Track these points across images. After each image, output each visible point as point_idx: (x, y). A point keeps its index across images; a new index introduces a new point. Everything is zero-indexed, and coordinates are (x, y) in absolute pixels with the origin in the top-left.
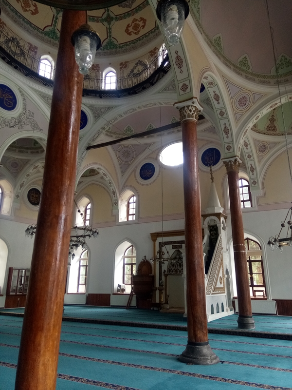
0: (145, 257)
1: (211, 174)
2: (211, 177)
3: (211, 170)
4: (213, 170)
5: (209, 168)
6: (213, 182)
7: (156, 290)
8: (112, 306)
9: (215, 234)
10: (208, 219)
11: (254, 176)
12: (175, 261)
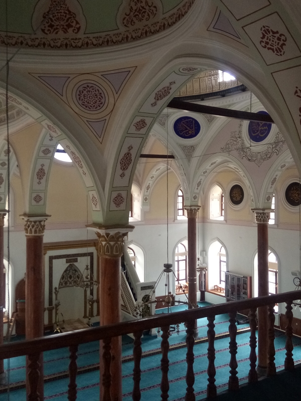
7: (44, 311)
11: (148, 194)
12: (65, 273)
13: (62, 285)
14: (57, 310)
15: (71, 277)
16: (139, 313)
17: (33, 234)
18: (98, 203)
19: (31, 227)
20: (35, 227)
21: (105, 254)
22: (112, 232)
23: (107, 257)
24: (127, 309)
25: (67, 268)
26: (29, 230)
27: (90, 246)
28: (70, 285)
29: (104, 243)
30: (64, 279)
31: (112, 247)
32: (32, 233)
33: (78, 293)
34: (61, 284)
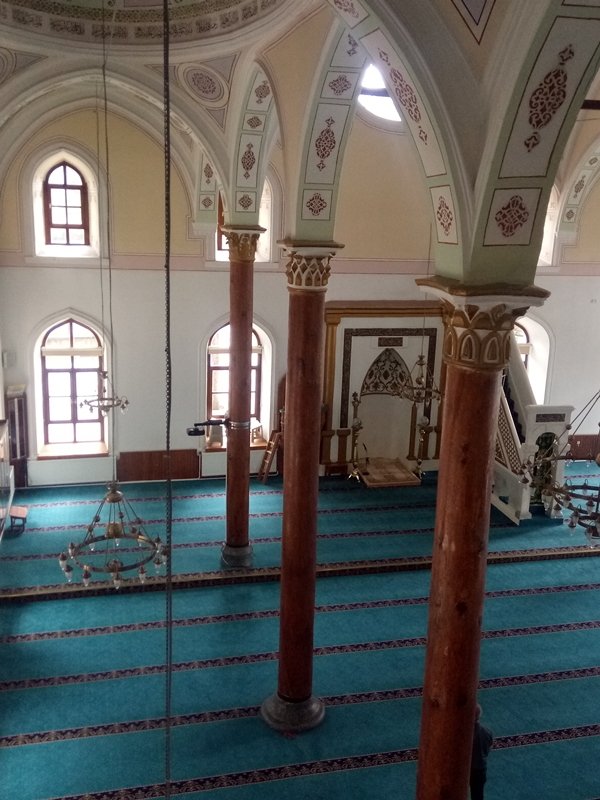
7: (331, 436)
11: (576, 201)
12: (375, 366)
13: (368, 388)
14: (355, 438)
15: (386, 375)
16: (530, 480)
17: (303, 286)
18: (453, 222)
19: (299, 269)
20: (309, 270)
21: (460, 358)
22: (485, 304)
23: (464, 368)
24: (500, 457)
25: (380, 356)
26: (295, 275)
27: (431, 314)
28: (385, 391)
29: (460, 331)
30: (373, 378)
31: (481, 344)
32: (300, 285)
33: (399, 409)
34: (365, 386)
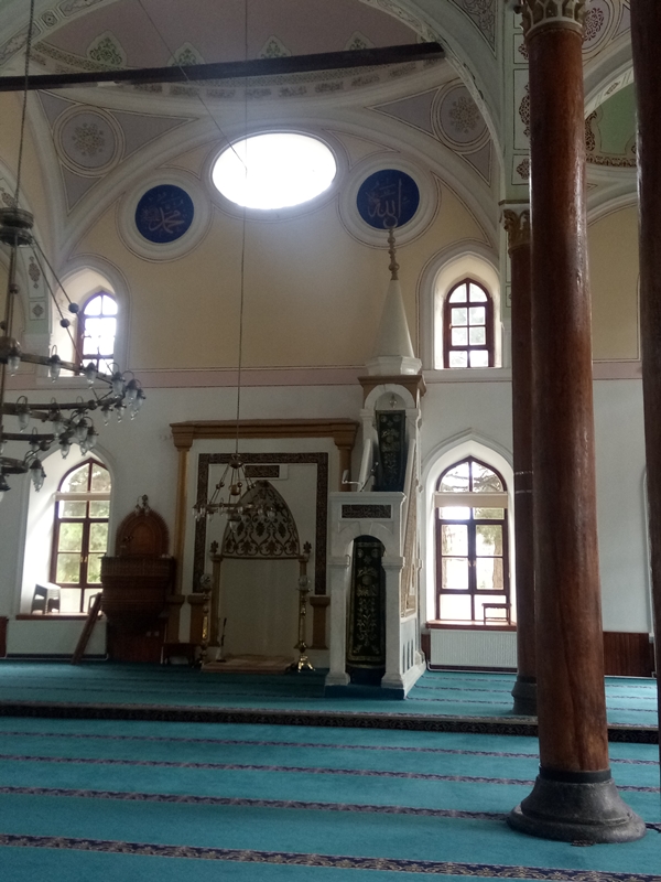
0: (145, 498)
1: (392, 253)
2: (389, 262)
3: (391, 241)
4: (398, 240)
5: (383, 235)
6: (394, 278)
7: (180, 604)
8: (10, 656)
9: (396, 439)
10: (377, 391)
